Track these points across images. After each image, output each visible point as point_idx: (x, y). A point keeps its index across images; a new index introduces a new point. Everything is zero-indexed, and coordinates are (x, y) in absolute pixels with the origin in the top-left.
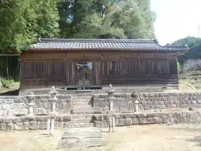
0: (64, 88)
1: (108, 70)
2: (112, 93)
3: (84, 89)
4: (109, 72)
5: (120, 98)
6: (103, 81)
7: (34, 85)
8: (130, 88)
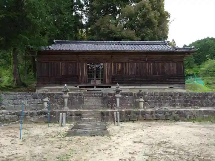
0: (76, 87)
1: (117, 70)
2: (119, 91)
3: (95, 87)
4: (117, 73)
5: (127, 96)
6: (112, 80)
7: (49, 83)
8: (137, 87)
